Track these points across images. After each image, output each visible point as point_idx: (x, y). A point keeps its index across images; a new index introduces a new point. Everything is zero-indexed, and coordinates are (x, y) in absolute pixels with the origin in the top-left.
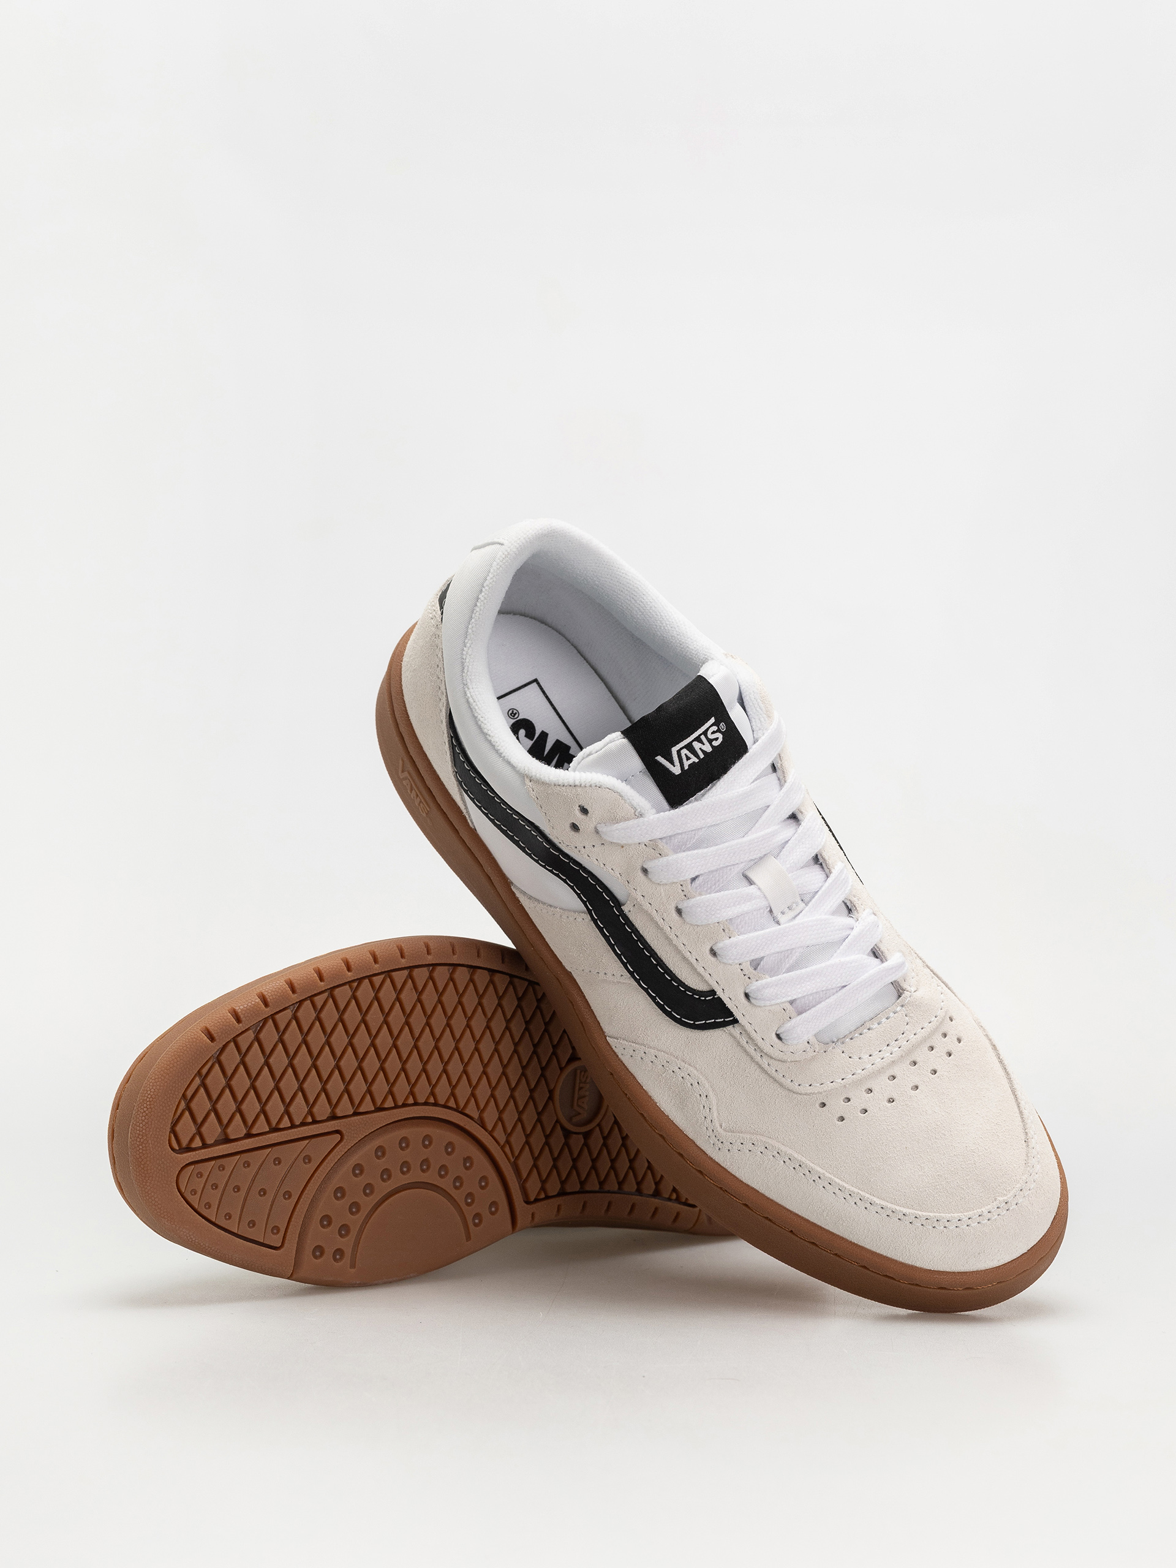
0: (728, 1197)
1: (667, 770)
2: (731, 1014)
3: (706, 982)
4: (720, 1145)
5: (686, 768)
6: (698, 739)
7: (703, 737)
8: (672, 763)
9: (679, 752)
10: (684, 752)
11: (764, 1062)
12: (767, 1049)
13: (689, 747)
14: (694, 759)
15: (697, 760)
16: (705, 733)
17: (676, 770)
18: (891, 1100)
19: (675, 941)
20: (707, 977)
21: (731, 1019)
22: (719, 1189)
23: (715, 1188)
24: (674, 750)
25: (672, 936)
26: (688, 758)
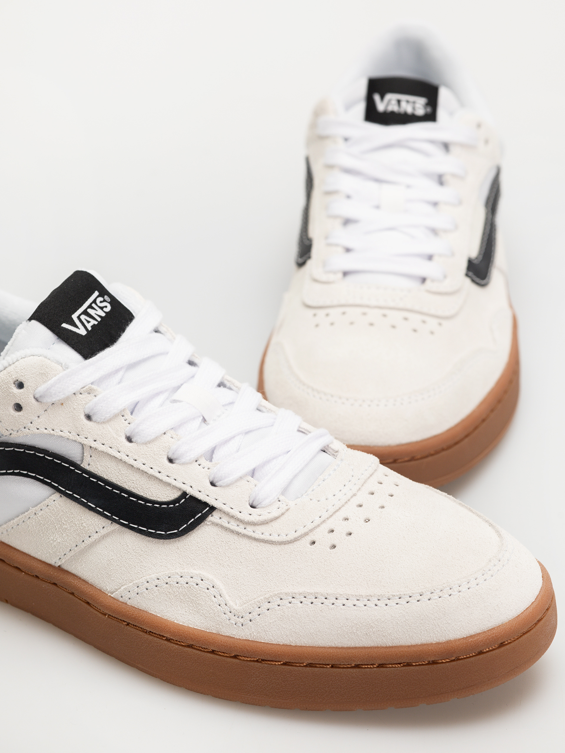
0: (266, 665)
1: (75, 333)
2: (206, 504)
3: (175, 487)
4: (241, 620)
5: (90, 329)
6: (90, 307)
7: (94, 305)
8: (76, 326)
9: (79, 317)
10: (83, 317)
11: (249, 531)
12: (247, 518)
13: (85, 313)
14: (93, 322)
15: (96, 323)
16: (94, 301)
17: (82, 332)
18: (367, 521)
19: (135, 464)
20: (174, 483)
21: (208, 508)
22: (256, 663)
23: (252, 663)
24: (75, 317)
25: (132, 462)
26: (88, 322)
